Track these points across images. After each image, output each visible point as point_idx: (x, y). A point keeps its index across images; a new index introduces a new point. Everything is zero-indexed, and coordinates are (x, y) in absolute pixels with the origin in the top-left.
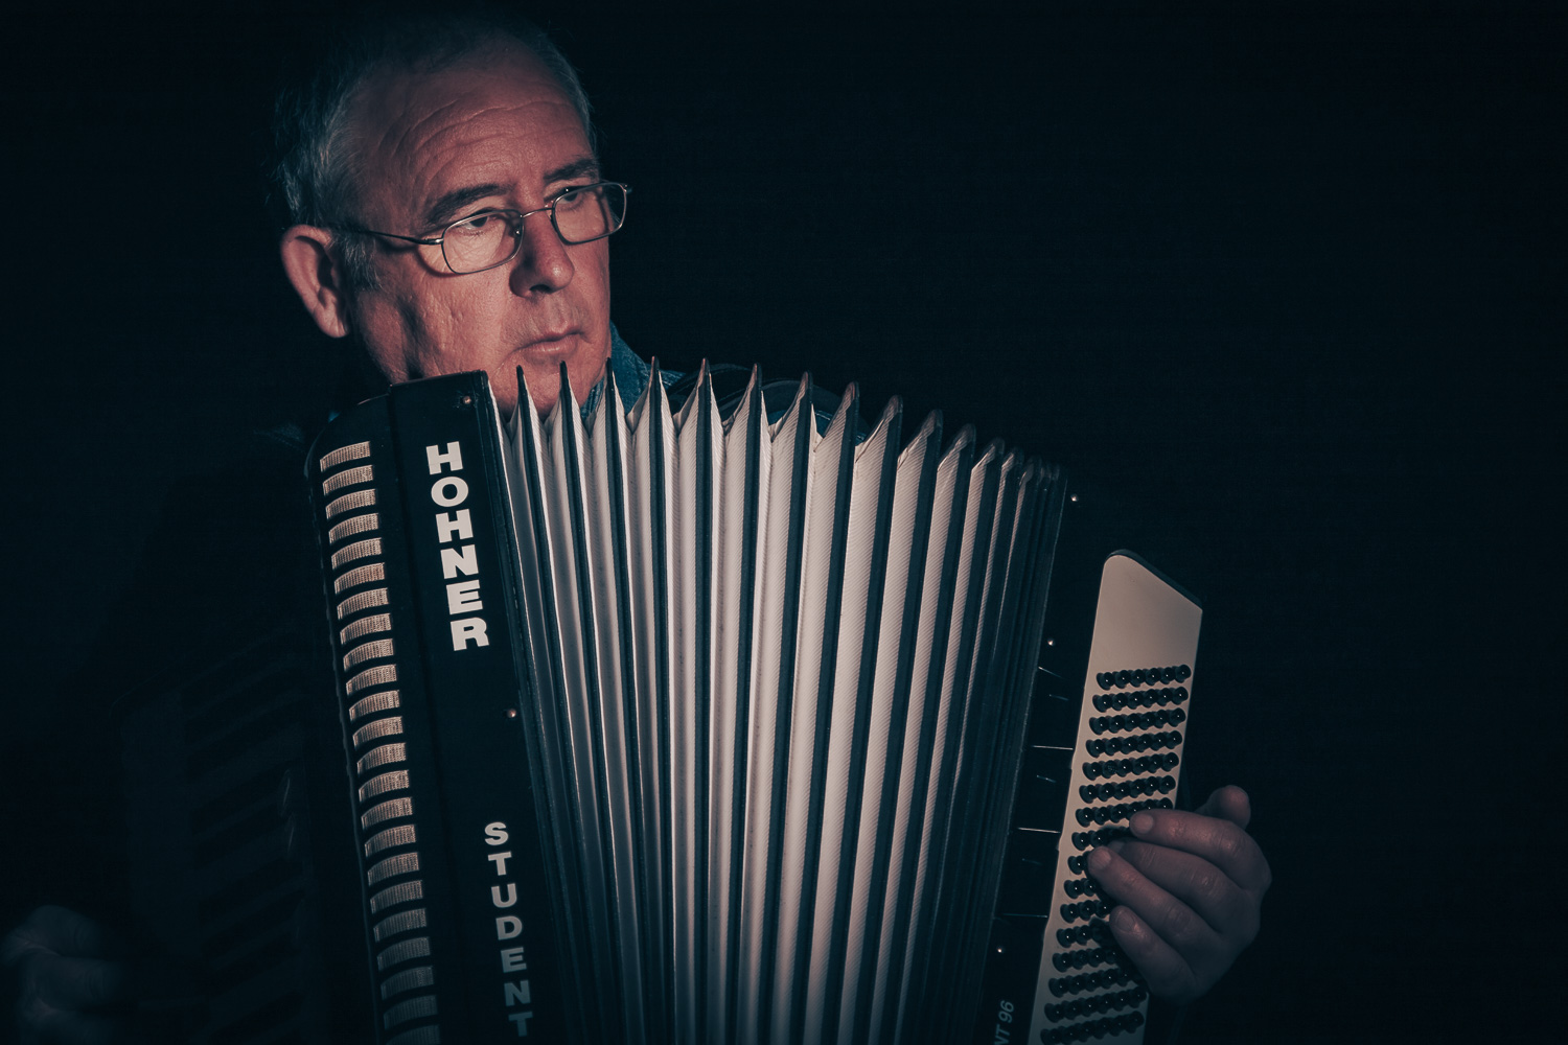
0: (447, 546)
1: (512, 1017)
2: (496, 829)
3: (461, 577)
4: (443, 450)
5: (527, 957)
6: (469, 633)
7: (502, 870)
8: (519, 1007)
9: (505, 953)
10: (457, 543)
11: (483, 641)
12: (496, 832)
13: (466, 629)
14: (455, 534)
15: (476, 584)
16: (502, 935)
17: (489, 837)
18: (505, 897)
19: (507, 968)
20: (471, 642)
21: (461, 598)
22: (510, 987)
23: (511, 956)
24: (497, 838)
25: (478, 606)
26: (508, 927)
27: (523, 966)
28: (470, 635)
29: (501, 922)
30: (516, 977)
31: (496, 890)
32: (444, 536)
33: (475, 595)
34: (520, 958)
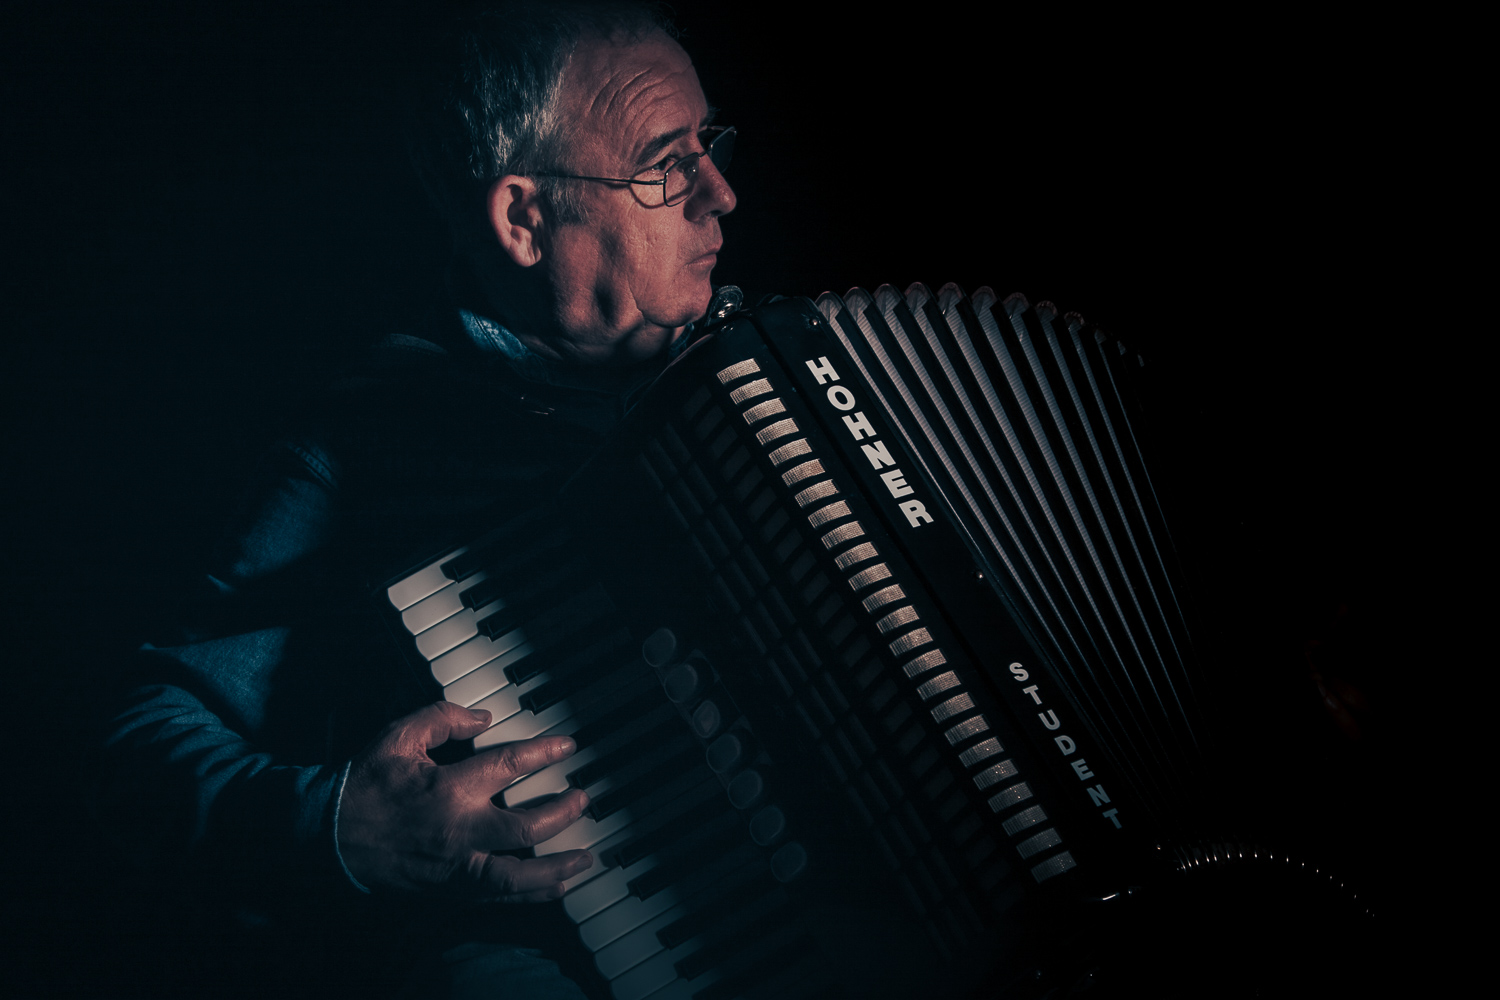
0: (863, 442)
1: (1106, 814)
2: (1016, 668)
3: (886, 469)
4: (819, 365)
5: (1091, 767)
6: (915, 513)
7: (1038, 701)
8: (1105, 807)
9: (1075, 765)
10: (869, 441)
11: (929, 519)
12: (1019, 671)
13: (913, 509)
14: (863, 432)
15: (898, 473)
16: (1066, 752)
17: (1016, 675)
18: (1052, 722)
19: (1083, 777)
20: (920, 519)
21: (895, 484)
22: (1090, 790)
23: (1080, 766)
24: (1021, 675)
25: (909, 490)
26: (1066, 744)
27: (1090, 774)
28: (917, 514)
29: (1059, 740)
30: (1091, 783)
31: (1041, 716)
32: (859, 437)
33: (903, 482)
34: (1085, 768)
